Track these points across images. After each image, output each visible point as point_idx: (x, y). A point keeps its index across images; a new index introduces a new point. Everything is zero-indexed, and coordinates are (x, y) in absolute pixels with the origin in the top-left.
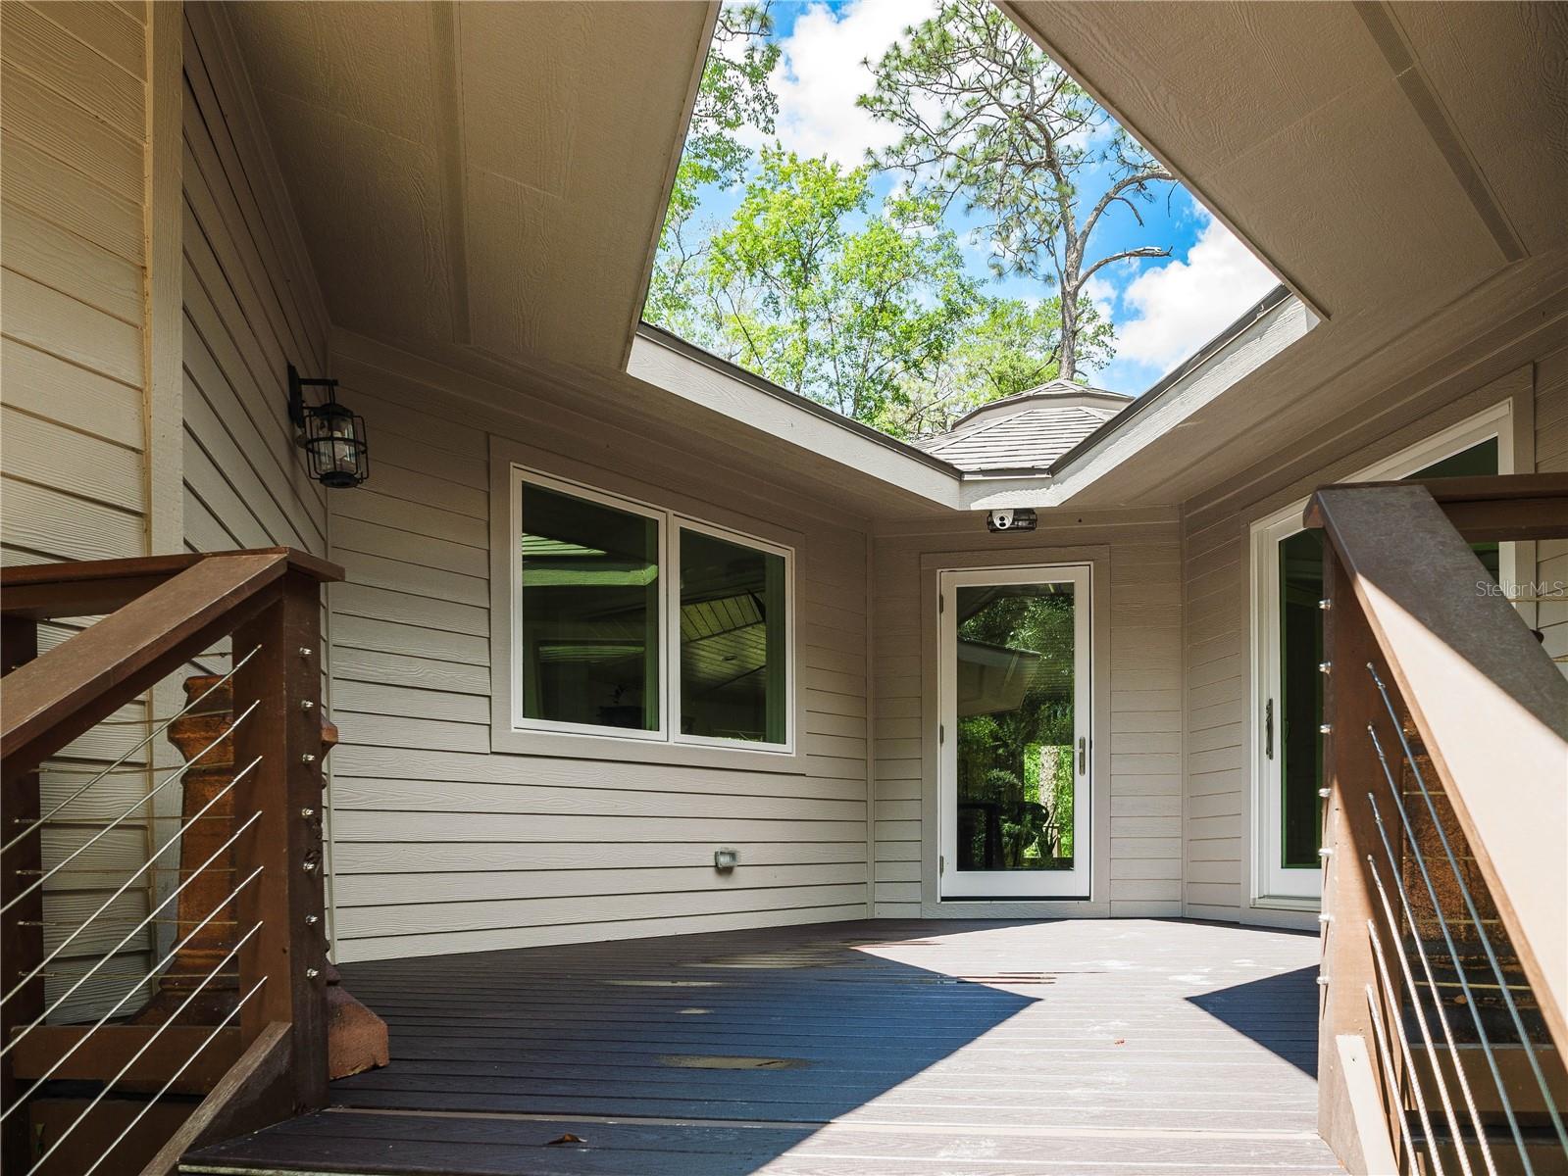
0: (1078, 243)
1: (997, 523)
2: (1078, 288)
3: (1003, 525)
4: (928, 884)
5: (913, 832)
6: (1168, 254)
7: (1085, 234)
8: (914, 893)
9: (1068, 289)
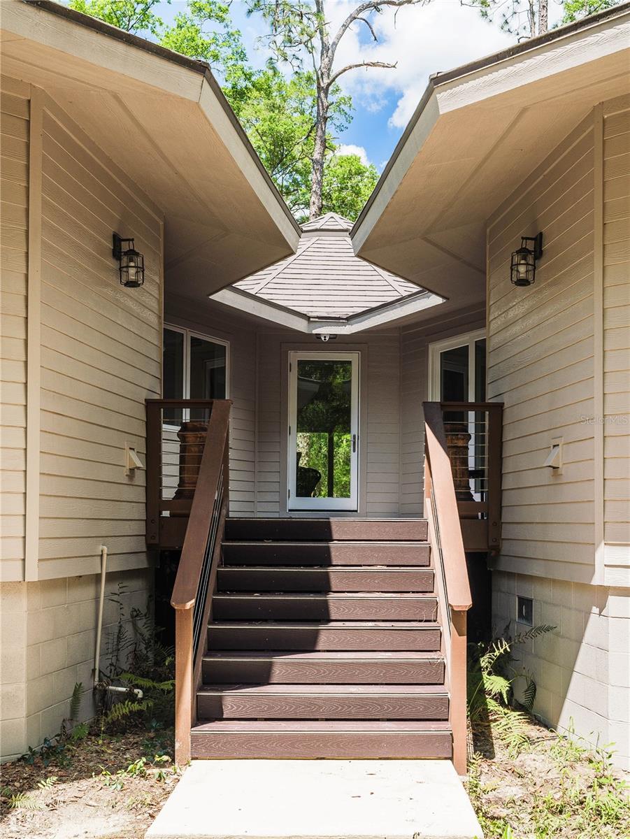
0: (330, 51)
1: (323, 339)
2: (329, 85)
3: (325, 339)
4: (283, 503)
5: (275, 478)
6: (394, 67)
7: (335, 44)
8: (276, 507)
9: (322, 85)
